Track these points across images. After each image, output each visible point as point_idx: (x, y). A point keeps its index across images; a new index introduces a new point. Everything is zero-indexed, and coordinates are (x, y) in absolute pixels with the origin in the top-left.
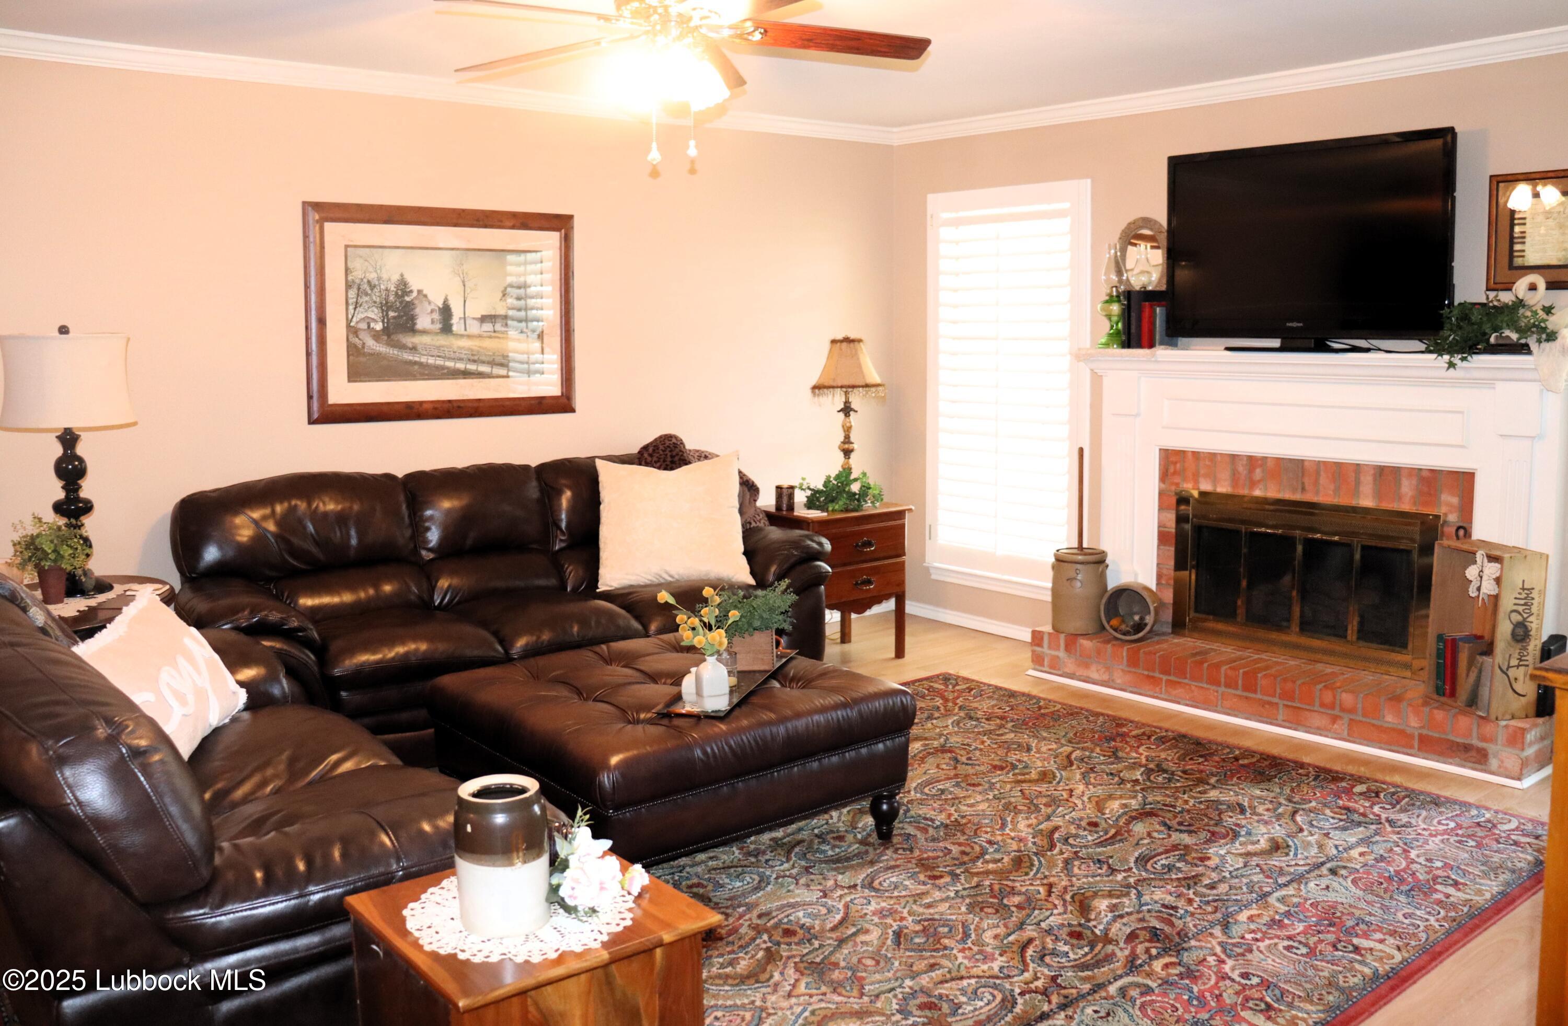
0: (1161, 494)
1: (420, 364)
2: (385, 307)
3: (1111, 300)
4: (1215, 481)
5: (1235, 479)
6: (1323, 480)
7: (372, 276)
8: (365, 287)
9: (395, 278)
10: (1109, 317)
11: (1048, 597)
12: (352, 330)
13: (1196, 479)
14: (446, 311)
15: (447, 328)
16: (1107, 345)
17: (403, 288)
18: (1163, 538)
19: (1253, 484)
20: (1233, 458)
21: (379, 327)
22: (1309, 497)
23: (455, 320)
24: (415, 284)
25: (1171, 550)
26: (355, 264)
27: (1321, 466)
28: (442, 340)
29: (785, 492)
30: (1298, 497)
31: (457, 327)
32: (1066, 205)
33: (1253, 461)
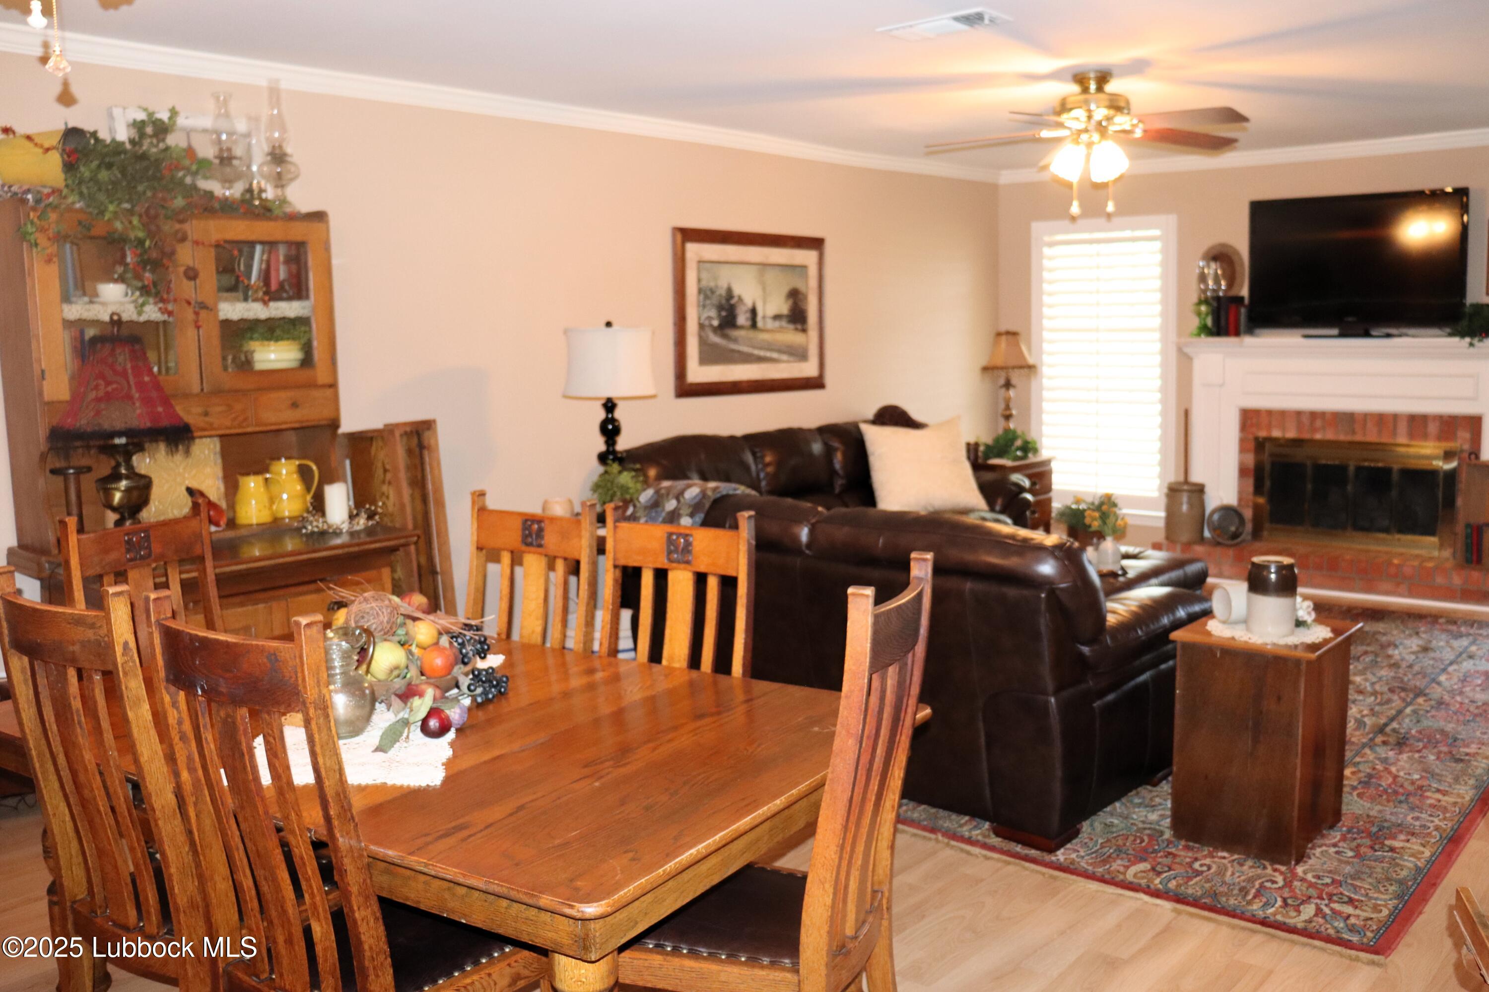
0: (1242, 441)
1: (739, 352)
2: (720, 308)
3: (1200, 303)
4: (1284, 429)
5: (1300, 426)
6: (1369, 425)
7: (712, 284)
8: (709, 293)
9: (725, 286)
10: (1199, 314)
11: (1161, 524)
12: (701, 326)
13: (1269, 427)
14: (753, 312)
15: (754, 325)
16: (1199, 335)
17: (730, 294)
18: (1243, 472)
19: (1314, 430)
20: (1299, 414)
21: (716, 323)
22: (1358, 438)
23: (759, 319)
24: (737, 291)
25: (1250, 482)
26: (704, 275)
27: (1366, 417)
28: (751, 334)
29: (972, 447)
30: (1349, 438)
31: (760, 324)
32: (1157, 232)
33: (1314, 415)
